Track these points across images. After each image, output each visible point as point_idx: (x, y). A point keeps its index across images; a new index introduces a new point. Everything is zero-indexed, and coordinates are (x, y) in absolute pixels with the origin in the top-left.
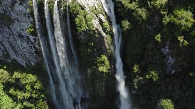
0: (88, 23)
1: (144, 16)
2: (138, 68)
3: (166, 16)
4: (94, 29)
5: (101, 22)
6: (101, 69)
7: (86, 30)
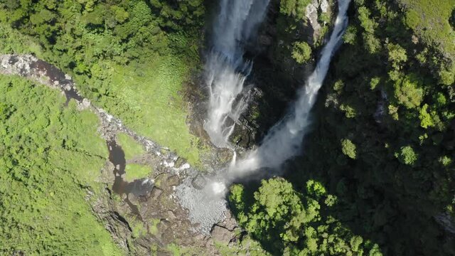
0: (299, 9)
1: (373, 49)
2: (340, 86)
3: (396, 72)
4: (304, 18)
5: (319, 11)
6: (296, 55)
7: (289, 15)
